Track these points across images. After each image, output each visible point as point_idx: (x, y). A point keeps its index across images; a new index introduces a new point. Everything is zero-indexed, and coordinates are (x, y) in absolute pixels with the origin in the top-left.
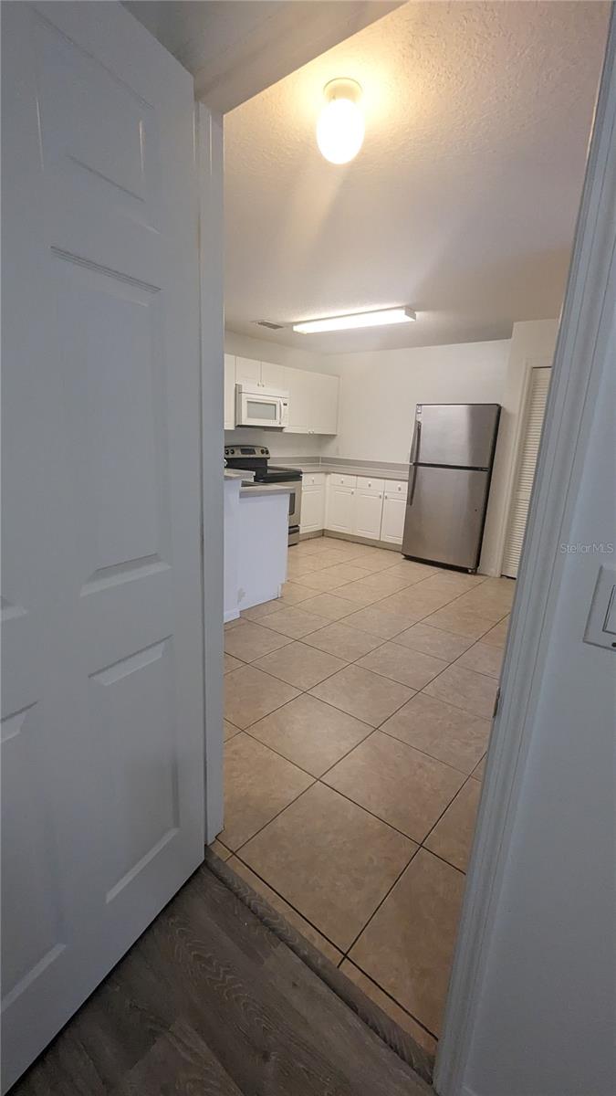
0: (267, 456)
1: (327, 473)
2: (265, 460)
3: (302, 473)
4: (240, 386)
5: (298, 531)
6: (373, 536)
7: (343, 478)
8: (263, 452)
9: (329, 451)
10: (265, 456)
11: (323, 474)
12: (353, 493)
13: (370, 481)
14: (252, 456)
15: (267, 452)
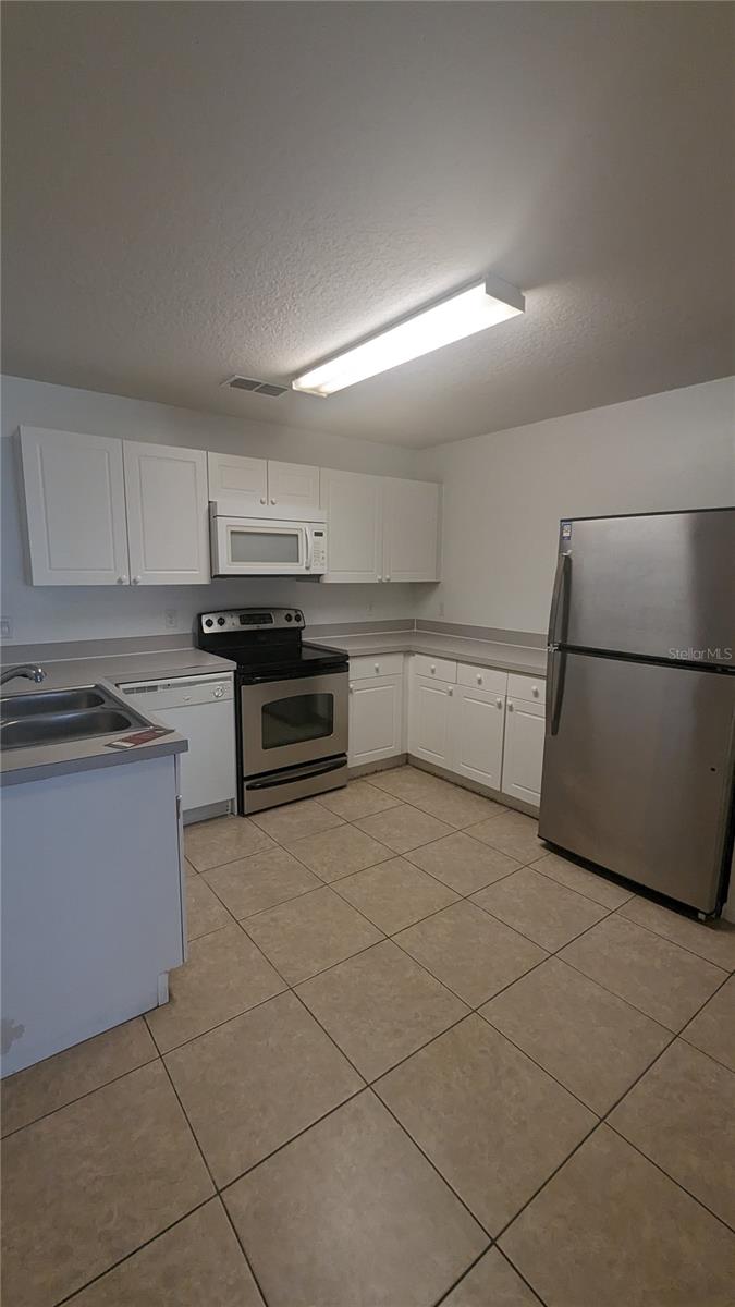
0: (301, 624)
1: (408, 653)
2: (297, 631)
3: (347, 657)
4: (216, 503)
5: (346, 762)
6: (489, 780)
7: (434, 663)
8: (289, 618)
9: (429, 611)
10: (294, 624)
11: (401, 656)
12: (451, 693)
13: (481, 673)
14: (263, 626)
15: (298, 618)
